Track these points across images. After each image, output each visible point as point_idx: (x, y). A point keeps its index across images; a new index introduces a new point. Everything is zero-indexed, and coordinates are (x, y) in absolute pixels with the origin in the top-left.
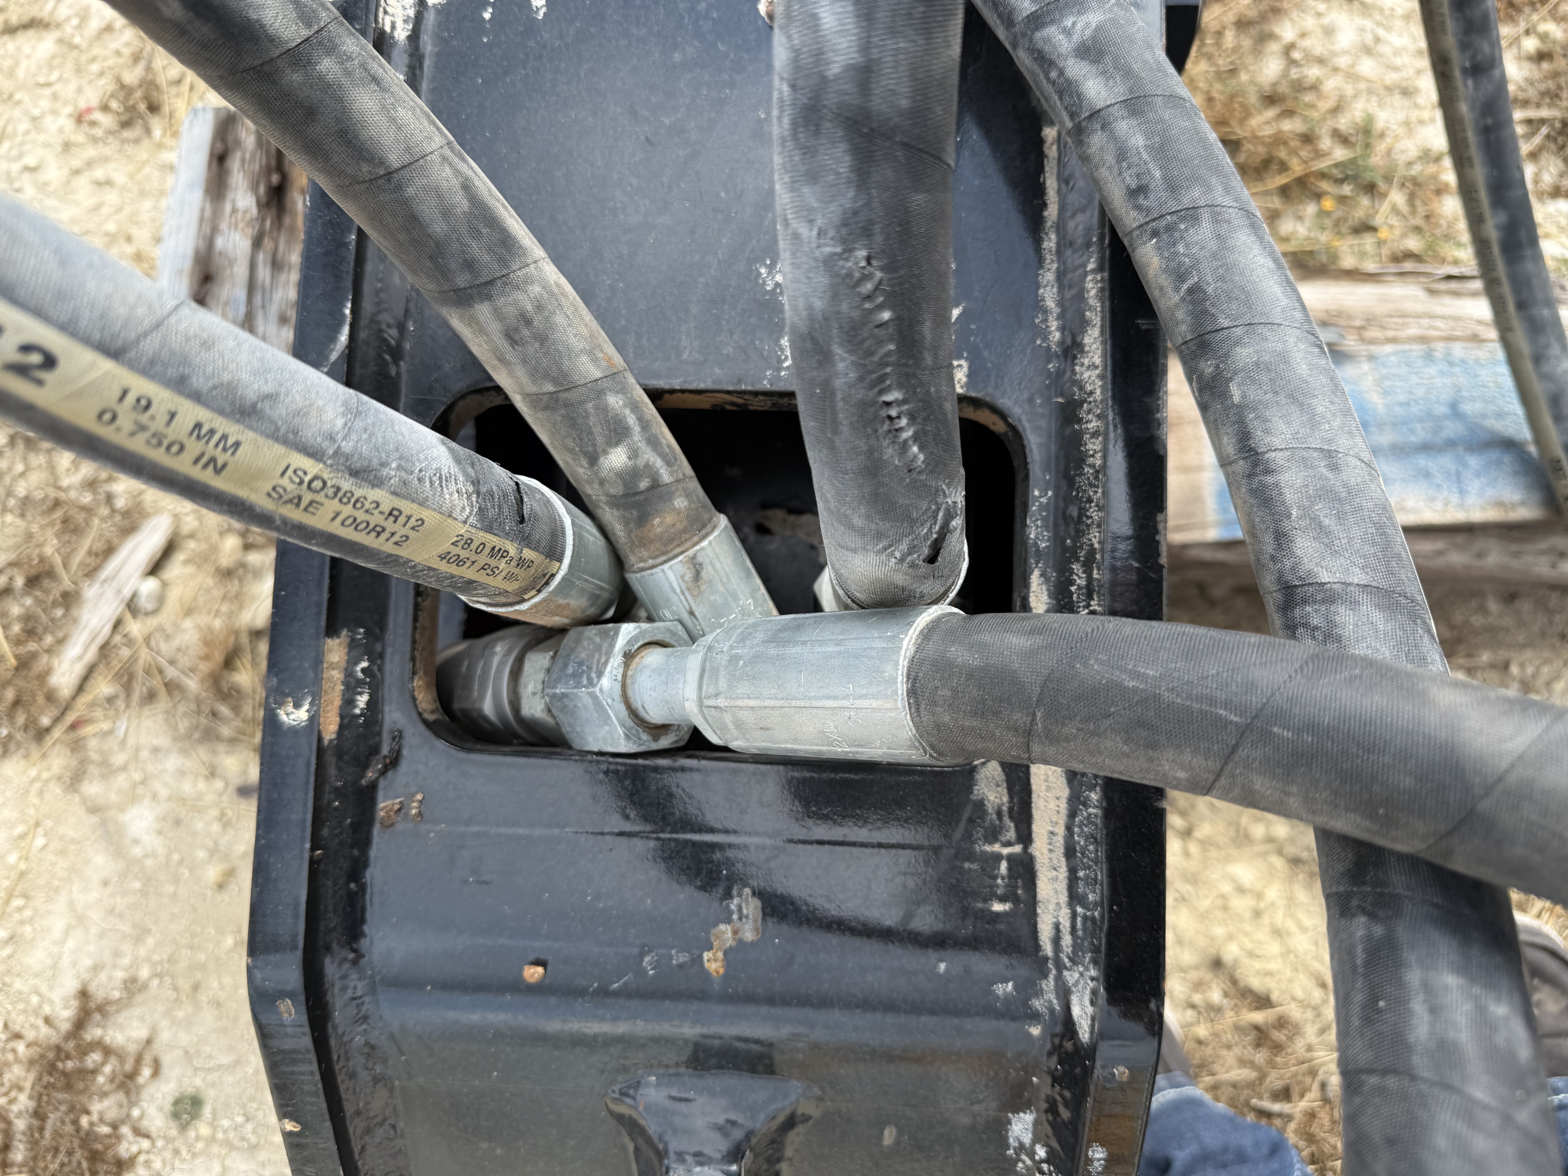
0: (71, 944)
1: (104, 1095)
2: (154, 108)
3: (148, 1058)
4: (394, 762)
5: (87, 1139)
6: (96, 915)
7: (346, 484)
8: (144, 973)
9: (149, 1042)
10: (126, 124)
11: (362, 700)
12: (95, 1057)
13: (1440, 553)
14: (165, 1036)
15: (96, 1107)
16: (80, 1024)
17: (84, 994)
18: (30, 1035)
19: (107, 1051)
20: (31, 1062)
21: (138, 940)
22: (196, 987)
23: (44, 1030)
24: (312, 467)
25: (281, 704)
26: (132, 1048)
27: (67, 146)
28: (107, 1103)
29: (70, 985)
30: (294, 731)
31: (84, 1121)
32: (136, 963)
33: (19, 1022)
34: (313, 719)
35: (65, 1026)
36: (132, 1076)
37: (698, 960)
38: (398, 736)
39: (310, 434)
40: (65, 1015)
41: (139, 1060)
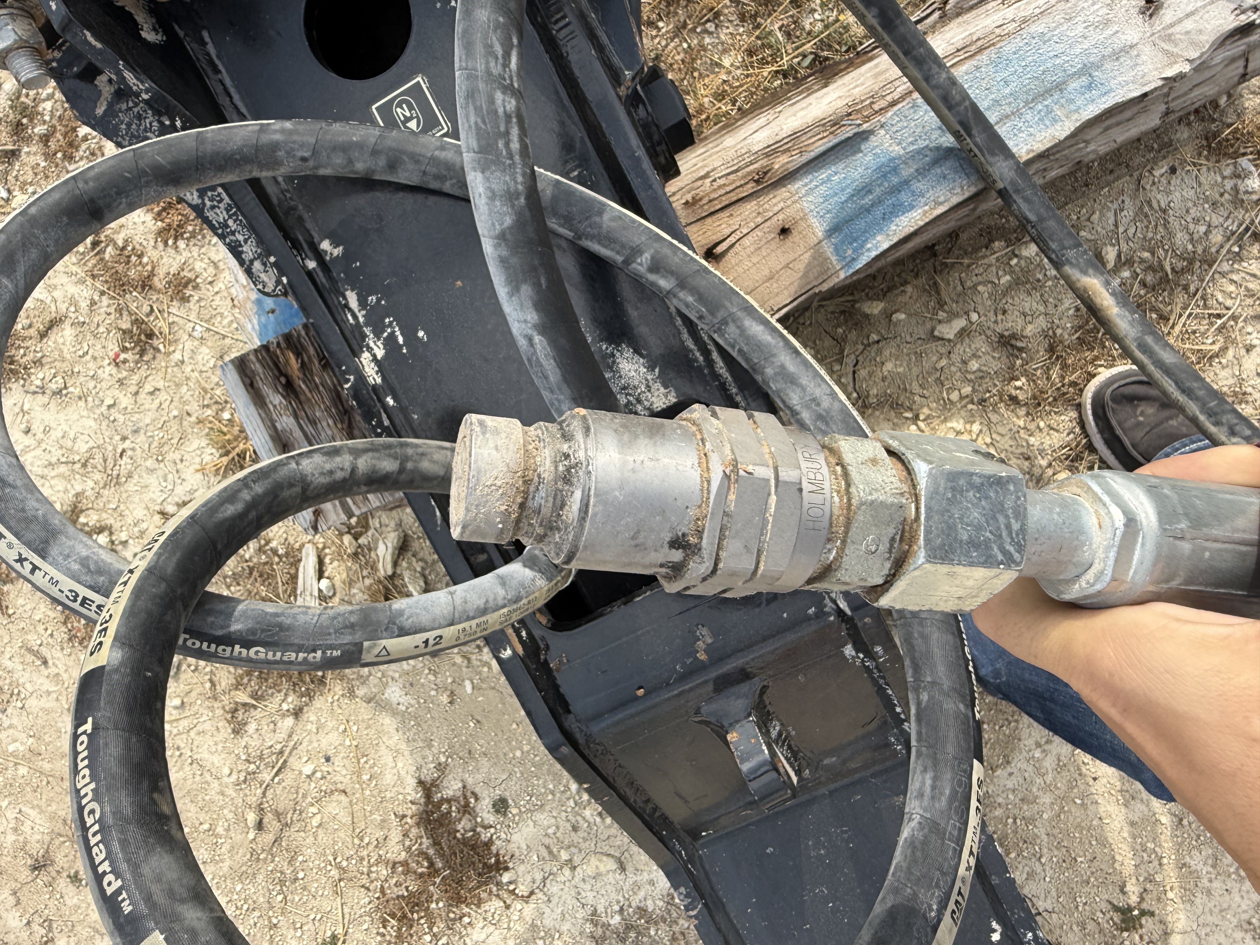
0: (400, 765)
1: (460, 820)
2: (150, 335)
3: (469, 794)
4: (547, 647)
5: (465, 842)
6: (403, 746)
7: (515, 607)
8: (443, 759)
9: (464, 787)
10: (142, 353)
11: (524, 634)
12: (445, 807)
13: (974, 210)
14: (470, 781)
15: (459, 827)
16: (428, 796)
17: (421, 783)
18: (409, 813)
19: (449, 801)
20: (418, 824)
21: (430, 747)
22: (470, 752)
23: (414, 807)
24: (505, 610)
25: (500, 652)
26: (459, 794)
27: (121, 382)
28: (463, 823)
29: (411, 782)
30: (510, 659)
31: (458, 835)
32: (436, 757)
33: (400, 811)
34: (514, 651)
35: (422, 800)
36: (467, 805)
37: (696, 658)
38: (543, 638)
39: (501, 602)
40: (419, 795)
41: (465, 797)
